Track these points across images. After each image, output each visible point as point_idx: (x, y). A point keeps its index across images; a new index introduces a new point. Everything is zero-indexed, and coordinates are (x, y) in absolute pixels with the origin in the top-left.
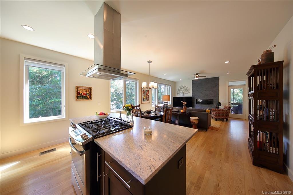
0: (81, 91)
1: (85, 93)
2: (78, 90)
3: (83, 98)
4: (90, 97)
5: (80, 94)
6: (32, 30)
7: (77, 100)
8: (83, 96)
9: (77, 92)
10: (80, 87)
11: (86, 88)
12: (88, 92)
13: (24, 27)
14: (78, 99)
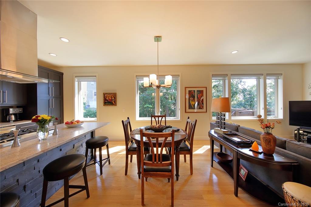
0: (108, 97)
1: (111, 99)
2: (105, 96)
3: (109, 104)
4: (115, 103)
5: (107, 100)
6: (56, 55)
7: (105, 106)
8: (109, 102)
9: (104, 98)
10: (106, 94)
11: (111, 94)
12: (113, 98)
13: (51, 54)
14: (105, 104)
